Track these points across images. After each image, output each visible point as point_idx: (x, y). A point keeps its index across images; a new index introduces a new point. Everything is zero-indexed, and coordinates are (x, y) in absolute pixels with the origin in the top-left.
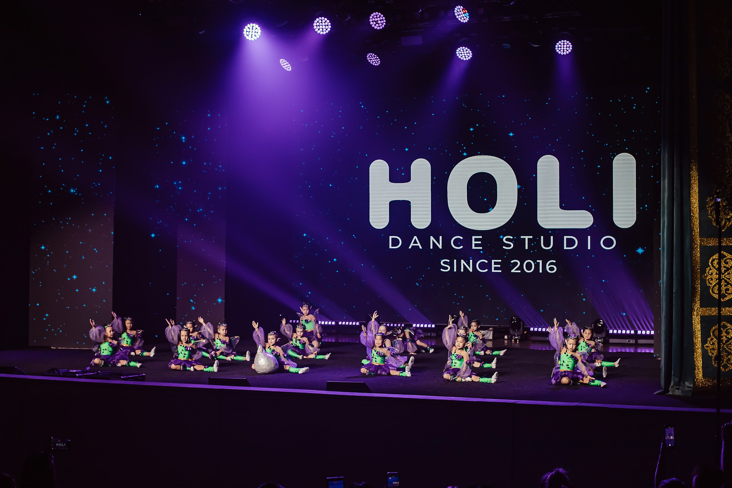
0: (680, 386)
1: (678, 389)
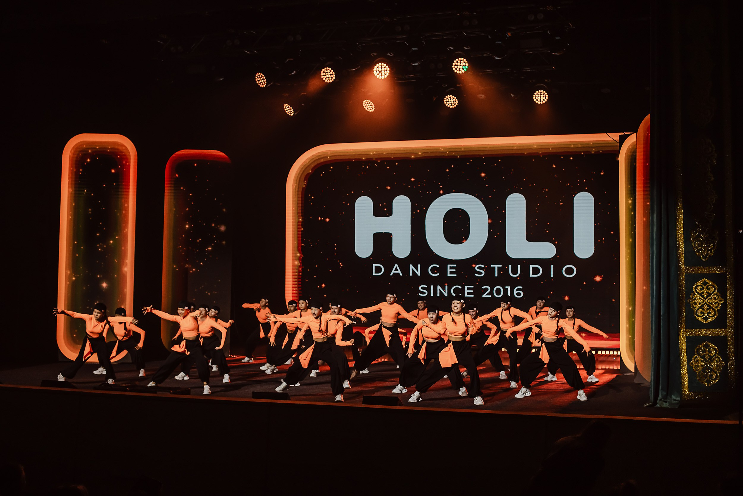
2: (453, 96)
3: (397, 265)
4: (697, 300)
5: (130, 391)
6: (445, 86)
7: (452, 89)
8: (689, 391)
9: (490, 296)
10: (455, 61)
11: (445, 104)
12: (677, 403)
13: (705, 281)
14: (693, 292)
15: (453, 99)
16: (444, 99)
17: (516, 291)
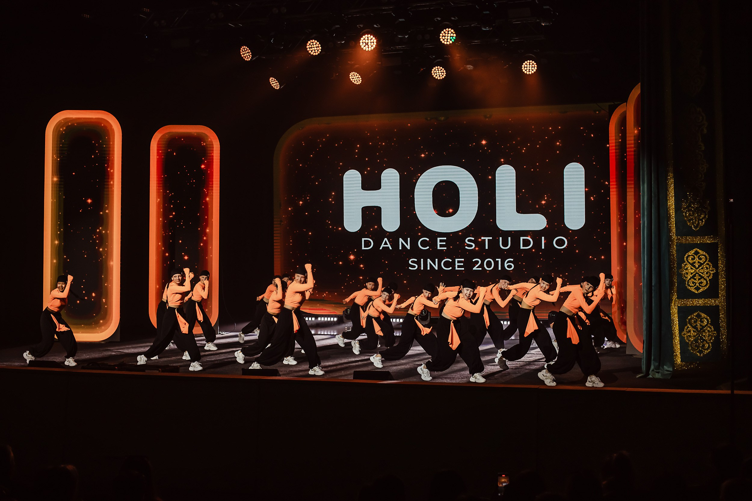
2: (441, 68)
3: (386, 238)
4: (689, 271)
5: (119, 370)
6: (433, 57)
7: (439, 60)
8: (681, 361)
9: (481, 269)
10: (442, 32)
11: (433, 76)
12: (670, 374)
13: (696, 251)
14: (685, 262)
15: (441, 70)
16: (432, 71)
17: (507, 264)
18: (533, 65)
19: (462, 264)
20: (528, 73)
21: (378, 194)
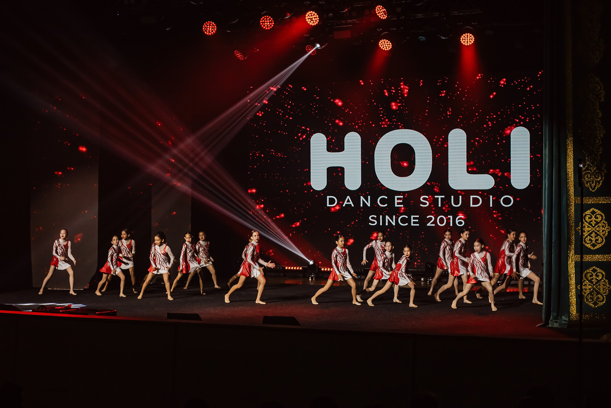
0: (557, 320)
1: (556, 322)
2: (387, 40)
3: (349, 197)
4: (586, 229)
6: (380, 30)
7: (386, 33)
8: (576, 312)
9: (434, 225)
11: (380, 47)
12: (566, 323)
13: (593, 210)
15: (387, 43)
16: (379, 43)
17: (458, 220)
18: (471, 38)
19: (417, 220)
20: (466, 44)
21: (341, 156)
